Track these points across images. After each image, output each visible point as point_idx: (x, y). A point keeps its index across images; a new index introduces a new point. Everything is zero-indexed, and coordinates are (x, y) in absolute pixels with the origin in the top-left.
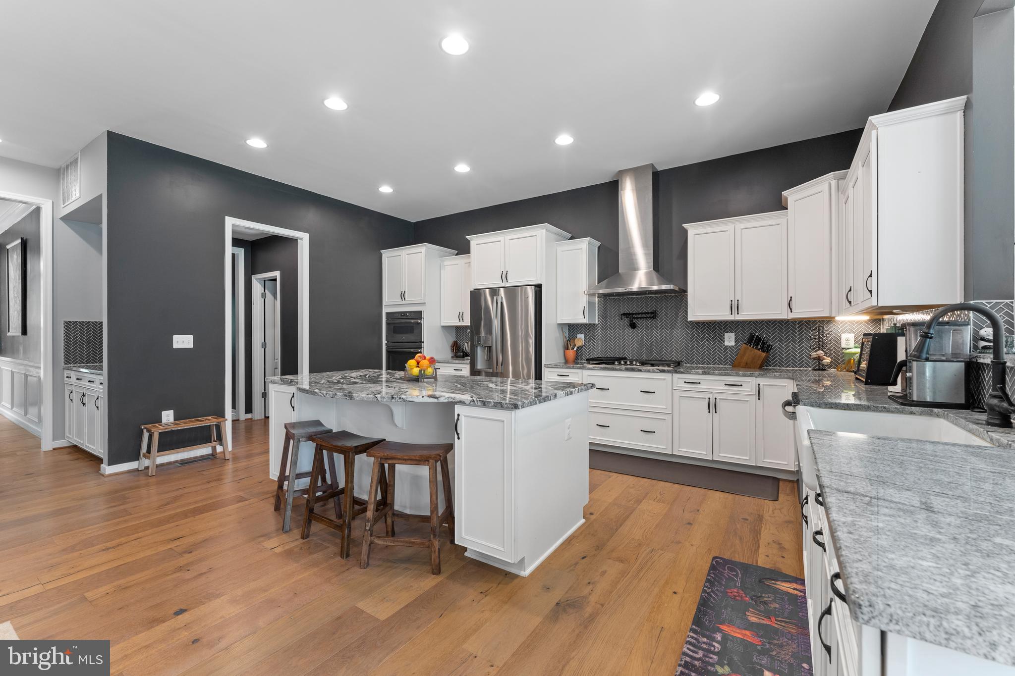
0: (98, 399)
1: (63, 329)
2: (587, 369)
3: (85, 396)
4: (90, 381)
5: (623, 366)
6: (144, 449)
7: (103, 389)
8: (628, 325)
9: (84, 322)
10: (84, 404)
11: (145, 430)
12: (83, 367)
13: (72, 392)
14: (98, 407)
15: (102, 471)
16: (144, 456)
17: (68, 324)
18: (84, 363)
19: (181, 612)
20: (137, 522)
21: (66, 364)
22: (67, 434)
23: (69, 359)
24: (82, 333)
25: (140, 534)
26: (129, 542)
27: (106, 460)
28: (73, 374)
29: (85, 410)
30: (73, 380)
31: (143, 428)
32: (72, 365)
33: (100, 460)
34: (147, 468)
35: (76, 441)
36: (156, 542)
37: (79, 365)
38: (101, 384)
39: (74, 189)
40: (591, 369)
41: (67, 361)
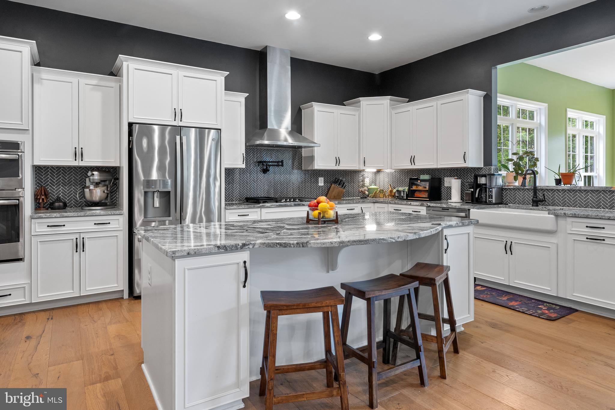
2: (266, 208)
5: (292, 203)
8: (260, 171)
40: (269, 207)
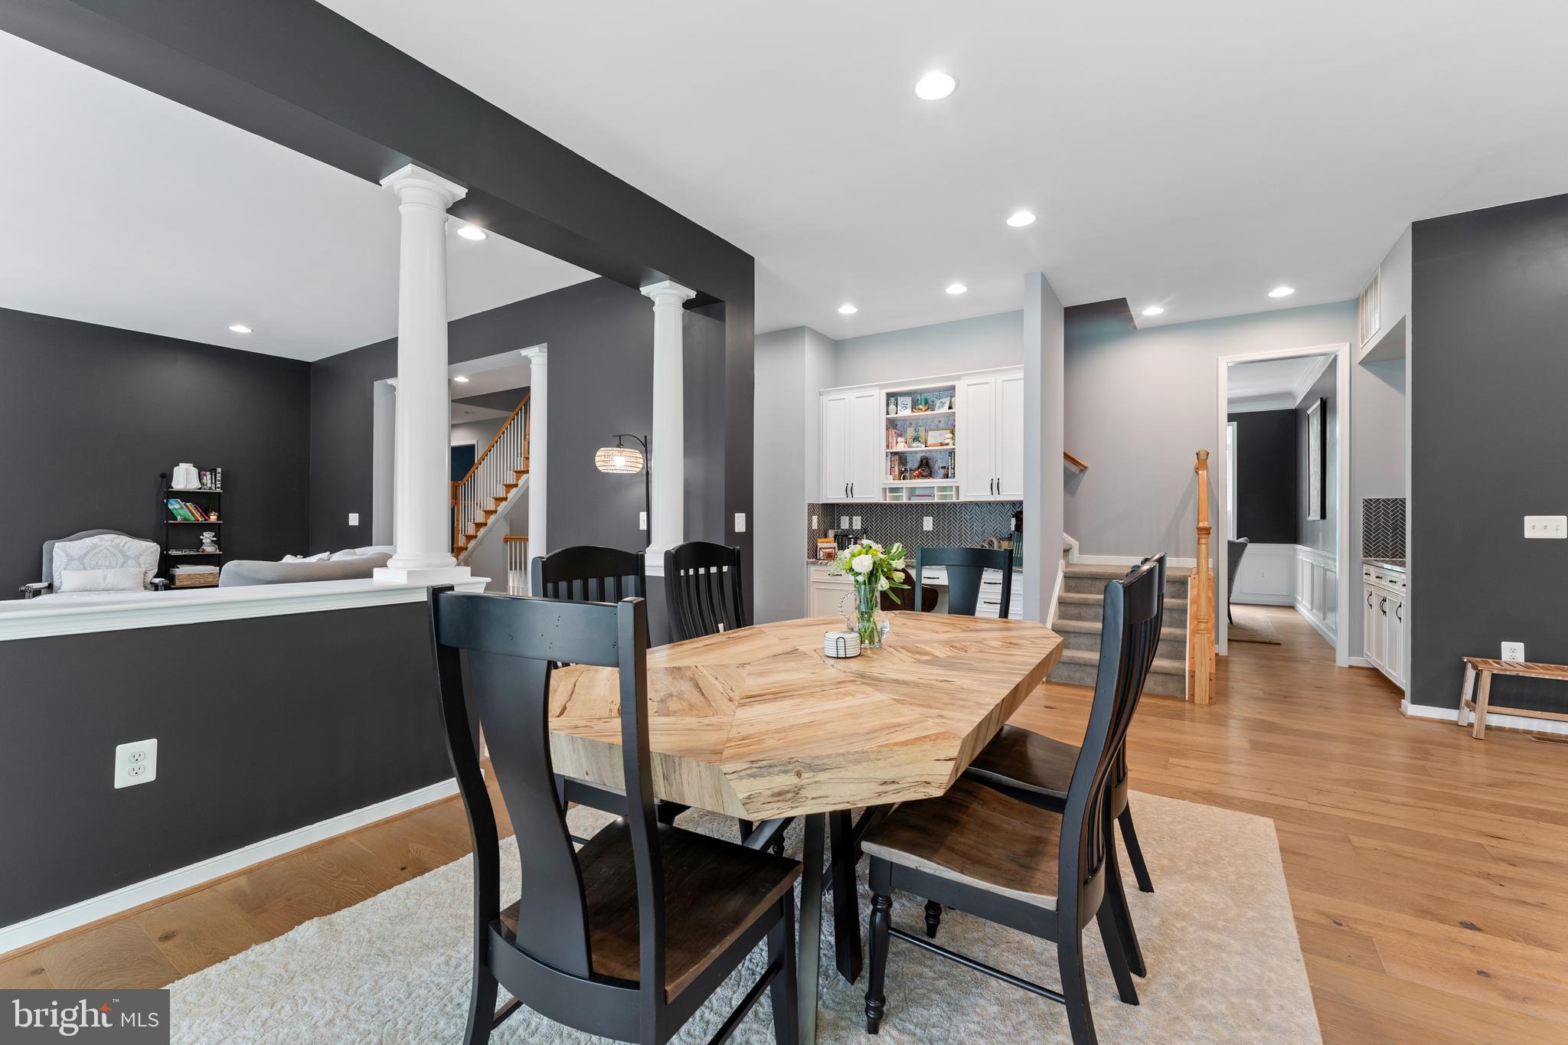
0: (1400, 606)
1: (1362, 510)
3: (1385, 601)
4: (1391, 581)
6: (1467, 694)
7: (1406, 593)
9: (1389, 500)
10: (1385, 612)
11: (1469, 665)
12: (1387, 562)
13: (1371, 595)
14: (1400, 619)
15: (1403, 709)
16: (1468, 705)
17: (1368, 503)
18: (1388, 557)
19: (1472, 927)
20: (1437, 789)
21: (1365, 556)
22: (1365, 651)
23: (1369, 550)
24: (1386, 514)
25: (1438, 806)
26: (1419, 807)
27: (1408, 694)
28: (1372, 570)
29: (1385, 619)
30: (1372, 579)
31: (1465, 660)
32: (1373, 558)
33: (1399, 693)
34: (1471, 725)
35: (1376, 663)
36: (1457, 825)
37: (1382, 559)
38: (1404, 585)
39: (1373, 319)
41: (1367, 553)
